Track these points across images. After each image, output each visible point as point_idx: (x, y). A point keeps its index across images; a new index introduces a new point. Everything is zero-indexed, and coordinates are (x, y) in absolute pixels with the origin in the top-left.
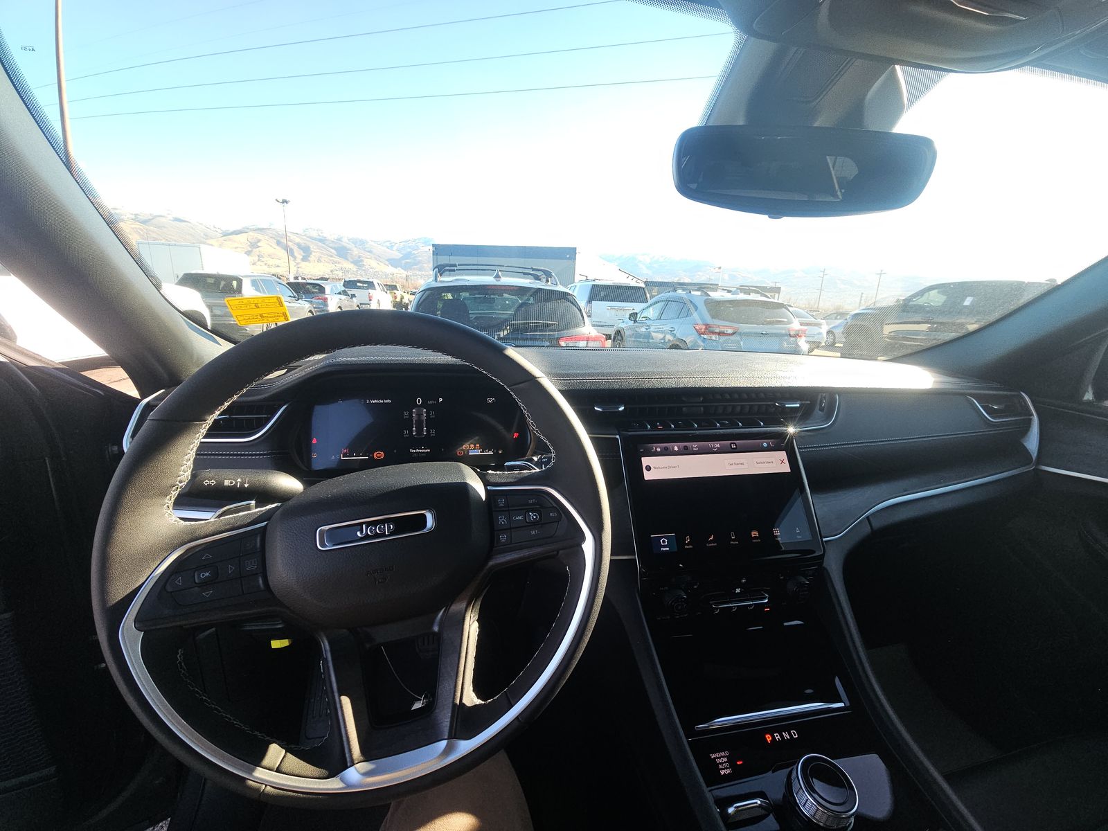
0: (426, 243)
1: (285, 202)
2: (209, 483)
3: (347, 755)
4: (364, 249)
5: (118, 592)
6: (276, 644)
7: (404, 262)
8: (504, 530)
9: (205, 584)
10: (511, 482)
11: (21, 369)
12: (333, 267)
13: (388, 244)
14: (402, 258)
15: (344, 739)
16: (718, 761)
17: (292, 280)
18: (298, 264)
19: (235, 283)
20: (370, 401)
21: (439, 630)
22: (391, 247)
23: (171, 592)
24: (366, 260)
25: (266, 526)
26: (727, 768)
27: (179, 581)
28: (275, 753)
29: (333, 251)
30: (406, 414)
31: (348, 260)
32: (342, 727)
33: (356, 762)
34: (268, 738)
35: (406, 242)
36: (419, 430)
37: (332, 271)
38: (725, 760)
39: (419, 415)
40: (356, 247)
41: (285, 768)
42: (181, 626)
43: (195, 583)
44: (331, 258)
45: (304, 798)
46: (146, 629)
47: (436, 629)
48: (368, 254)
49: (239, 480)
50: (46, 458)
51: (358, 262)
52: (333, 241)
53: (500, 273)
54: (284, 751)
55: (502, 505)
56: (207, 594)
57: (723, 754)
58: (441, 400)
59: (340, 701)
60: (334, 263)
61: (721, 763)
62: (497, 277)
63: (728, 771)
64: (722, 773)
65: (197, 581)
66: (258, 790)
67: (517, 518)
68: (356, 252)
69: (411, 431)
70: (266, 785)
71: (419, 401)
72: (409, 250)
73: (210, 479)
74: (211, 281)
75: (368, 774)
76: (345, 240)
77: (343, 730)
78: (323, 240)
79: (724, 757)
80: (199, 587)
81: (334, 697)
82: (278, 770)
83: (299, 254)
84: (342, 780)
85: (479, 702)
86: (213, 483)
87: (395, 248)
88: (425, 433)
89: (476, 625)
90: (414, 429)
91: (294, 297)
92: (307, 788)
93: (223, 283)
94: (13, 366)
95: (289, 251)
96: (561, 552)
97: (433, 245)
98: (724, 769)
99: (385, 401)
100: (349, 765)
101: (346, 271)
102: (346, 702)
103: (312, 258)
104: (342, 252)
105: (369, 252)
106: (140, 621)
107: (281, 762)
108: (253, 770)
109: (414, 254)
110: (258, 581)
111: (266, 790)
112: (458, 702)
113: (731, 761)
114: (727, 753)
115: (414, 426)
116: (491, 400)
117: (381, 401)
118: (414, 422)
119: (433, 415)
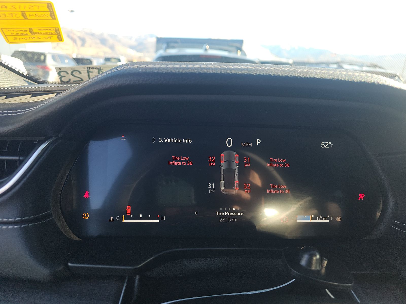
0: (151, 36)
1: (72, 11)
4: (116, 40)
7: (138, 47)
13: (129, 37)
14: (138, 45)
17: (75, 56)
18: (78, 48)
19: (42, 57)
20: (163, 140)
22: (131, 39)
24: (116, 46)
29: (98, 41)
30: (212, 160)
31: (106, 46)
37: (98, 52)
39: (229, 162)
40: (111, 39)
44: (97, 45)
48: (118, 43)
52: (98, 36)
58: (258, 142)
60: (99, 48)
62: (206, 50)
69: (218, 185)
71: (229, 142)
72: (141, 41)
74: (30, 55)
76: (105, 34)
78: (93, 35)
83: (79, 43)
87: (133, 40)
90: (222, 181)
93: (36, 57)
95: (74, 41)
99: (185, 141)
103: (87, 44)
104: (103, 41)
105: (118, 41)
109: (144, 43)
115: (223, 177)
116: (326, 144)
117: (180, 141)
118: (222, 172)
119: (247, 162)
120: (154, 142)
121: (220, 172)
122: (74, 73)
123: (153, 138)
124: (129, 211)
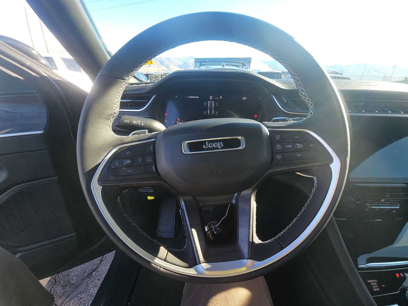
0: (192, 58)
2: (127, 121)
3: (197, 258)
4: (170, 62)
5: (90, 165)
6: (150, 198)
7: (183, 66)
8: (279, 153)
9: (128, 166)
10: (283, 127)
11: (54, 81)
12: (159, 69)
13: (178, 59)
14: (183, 65)
15: (195, 250)
16: (372, 284)
18: (147, 68)
20: (189, 97)
21: (236, 202)
23: (113, 168)
24: (170, 66)
25: (155, 141)
26: (377, 288)
27: (117, 163)
28: (163, 251)
29: (159, 62)
30: (205, 103)
31: (164, 66)
32: (193, 244)
33: (201, 262)
34: (159, 243)
35: (184, 58)
36: (211, 112)
37: (158, 70)
38: (376, 284)
39: (211, 104)
40: (167, 60)
41: (168, 259)
42: (119, 186)
43: (124, 165)
44: (158, 65)
45: (178, 276)
46: (103, 185)
47: (234, 202)
48: (171, 63)
49: (139, 122)
50: (67, 119)
51: (167, 67)
52: (159, 59)
53: (224, 64)
54: (167, 251)
55: (278, 139)
56: (130, 171)
57: (374, 281)
58: (221, 97)
59: (191, 231)
60: (159, 67)
61: (374, 285)
62: (223, 66)
63: (378, 289)
64: (375, 290)
65: (125, 165)
66: (157, 269)
67: (288, 146)
68: (167, 62)
69: (207, 112)
70: (160, 267)
71: (211, 98)
72: (185, 61)
73: (127, 120)
75: (208, 269)
76: (163, 58)
77: (194, 246)
79: (375, 282)
80: (126, 167)
81: (188, 228)
82: (165, 260)
84: (196, 270)
85: (260, 242)
86: (128, 121)
87: (180, 61)
88: (213, 113)
89: (255, 202)
90: (208, 111)
91: (147, 79)
92: (178, 271)
94: (51, 79)
96: (314, 168)
97: (195, 59)
98: (375, 288)
99: (196, 97)
100: (198, 263)
101: (163, 70)
102: (194, 231)
105: (171, 62)
106: (100, 181)
107: (166, 256)
108: (154, 259)
109: (187, 63)
110: (152, 168)
111: (160, 269)
112: (251, 240)
113: (379, 284)
114: (376, 281)
115: (209, 109)
116: (244, 98)
117: (194, 97)
118: (209, 107)
119: (217, 104)
120: (186, 98)
121: (208, 107)
122: (156, 78)
123: (186, 96)
124: (179, 120)
